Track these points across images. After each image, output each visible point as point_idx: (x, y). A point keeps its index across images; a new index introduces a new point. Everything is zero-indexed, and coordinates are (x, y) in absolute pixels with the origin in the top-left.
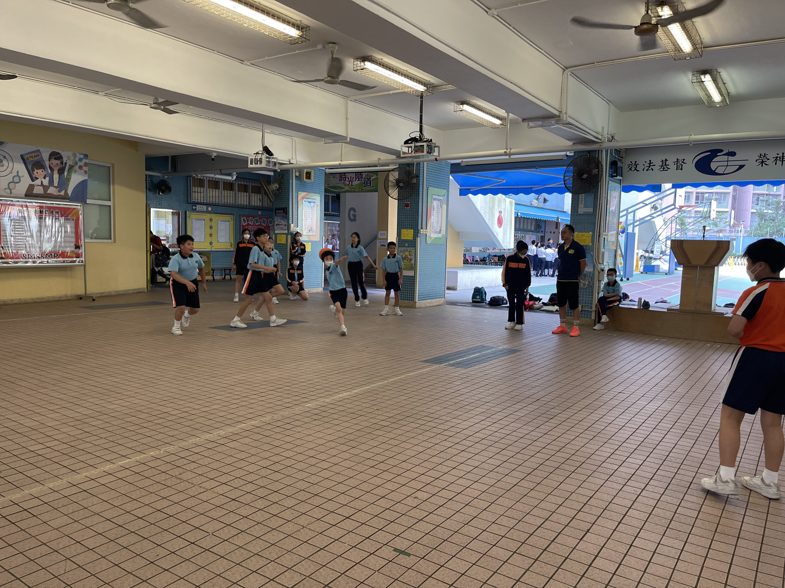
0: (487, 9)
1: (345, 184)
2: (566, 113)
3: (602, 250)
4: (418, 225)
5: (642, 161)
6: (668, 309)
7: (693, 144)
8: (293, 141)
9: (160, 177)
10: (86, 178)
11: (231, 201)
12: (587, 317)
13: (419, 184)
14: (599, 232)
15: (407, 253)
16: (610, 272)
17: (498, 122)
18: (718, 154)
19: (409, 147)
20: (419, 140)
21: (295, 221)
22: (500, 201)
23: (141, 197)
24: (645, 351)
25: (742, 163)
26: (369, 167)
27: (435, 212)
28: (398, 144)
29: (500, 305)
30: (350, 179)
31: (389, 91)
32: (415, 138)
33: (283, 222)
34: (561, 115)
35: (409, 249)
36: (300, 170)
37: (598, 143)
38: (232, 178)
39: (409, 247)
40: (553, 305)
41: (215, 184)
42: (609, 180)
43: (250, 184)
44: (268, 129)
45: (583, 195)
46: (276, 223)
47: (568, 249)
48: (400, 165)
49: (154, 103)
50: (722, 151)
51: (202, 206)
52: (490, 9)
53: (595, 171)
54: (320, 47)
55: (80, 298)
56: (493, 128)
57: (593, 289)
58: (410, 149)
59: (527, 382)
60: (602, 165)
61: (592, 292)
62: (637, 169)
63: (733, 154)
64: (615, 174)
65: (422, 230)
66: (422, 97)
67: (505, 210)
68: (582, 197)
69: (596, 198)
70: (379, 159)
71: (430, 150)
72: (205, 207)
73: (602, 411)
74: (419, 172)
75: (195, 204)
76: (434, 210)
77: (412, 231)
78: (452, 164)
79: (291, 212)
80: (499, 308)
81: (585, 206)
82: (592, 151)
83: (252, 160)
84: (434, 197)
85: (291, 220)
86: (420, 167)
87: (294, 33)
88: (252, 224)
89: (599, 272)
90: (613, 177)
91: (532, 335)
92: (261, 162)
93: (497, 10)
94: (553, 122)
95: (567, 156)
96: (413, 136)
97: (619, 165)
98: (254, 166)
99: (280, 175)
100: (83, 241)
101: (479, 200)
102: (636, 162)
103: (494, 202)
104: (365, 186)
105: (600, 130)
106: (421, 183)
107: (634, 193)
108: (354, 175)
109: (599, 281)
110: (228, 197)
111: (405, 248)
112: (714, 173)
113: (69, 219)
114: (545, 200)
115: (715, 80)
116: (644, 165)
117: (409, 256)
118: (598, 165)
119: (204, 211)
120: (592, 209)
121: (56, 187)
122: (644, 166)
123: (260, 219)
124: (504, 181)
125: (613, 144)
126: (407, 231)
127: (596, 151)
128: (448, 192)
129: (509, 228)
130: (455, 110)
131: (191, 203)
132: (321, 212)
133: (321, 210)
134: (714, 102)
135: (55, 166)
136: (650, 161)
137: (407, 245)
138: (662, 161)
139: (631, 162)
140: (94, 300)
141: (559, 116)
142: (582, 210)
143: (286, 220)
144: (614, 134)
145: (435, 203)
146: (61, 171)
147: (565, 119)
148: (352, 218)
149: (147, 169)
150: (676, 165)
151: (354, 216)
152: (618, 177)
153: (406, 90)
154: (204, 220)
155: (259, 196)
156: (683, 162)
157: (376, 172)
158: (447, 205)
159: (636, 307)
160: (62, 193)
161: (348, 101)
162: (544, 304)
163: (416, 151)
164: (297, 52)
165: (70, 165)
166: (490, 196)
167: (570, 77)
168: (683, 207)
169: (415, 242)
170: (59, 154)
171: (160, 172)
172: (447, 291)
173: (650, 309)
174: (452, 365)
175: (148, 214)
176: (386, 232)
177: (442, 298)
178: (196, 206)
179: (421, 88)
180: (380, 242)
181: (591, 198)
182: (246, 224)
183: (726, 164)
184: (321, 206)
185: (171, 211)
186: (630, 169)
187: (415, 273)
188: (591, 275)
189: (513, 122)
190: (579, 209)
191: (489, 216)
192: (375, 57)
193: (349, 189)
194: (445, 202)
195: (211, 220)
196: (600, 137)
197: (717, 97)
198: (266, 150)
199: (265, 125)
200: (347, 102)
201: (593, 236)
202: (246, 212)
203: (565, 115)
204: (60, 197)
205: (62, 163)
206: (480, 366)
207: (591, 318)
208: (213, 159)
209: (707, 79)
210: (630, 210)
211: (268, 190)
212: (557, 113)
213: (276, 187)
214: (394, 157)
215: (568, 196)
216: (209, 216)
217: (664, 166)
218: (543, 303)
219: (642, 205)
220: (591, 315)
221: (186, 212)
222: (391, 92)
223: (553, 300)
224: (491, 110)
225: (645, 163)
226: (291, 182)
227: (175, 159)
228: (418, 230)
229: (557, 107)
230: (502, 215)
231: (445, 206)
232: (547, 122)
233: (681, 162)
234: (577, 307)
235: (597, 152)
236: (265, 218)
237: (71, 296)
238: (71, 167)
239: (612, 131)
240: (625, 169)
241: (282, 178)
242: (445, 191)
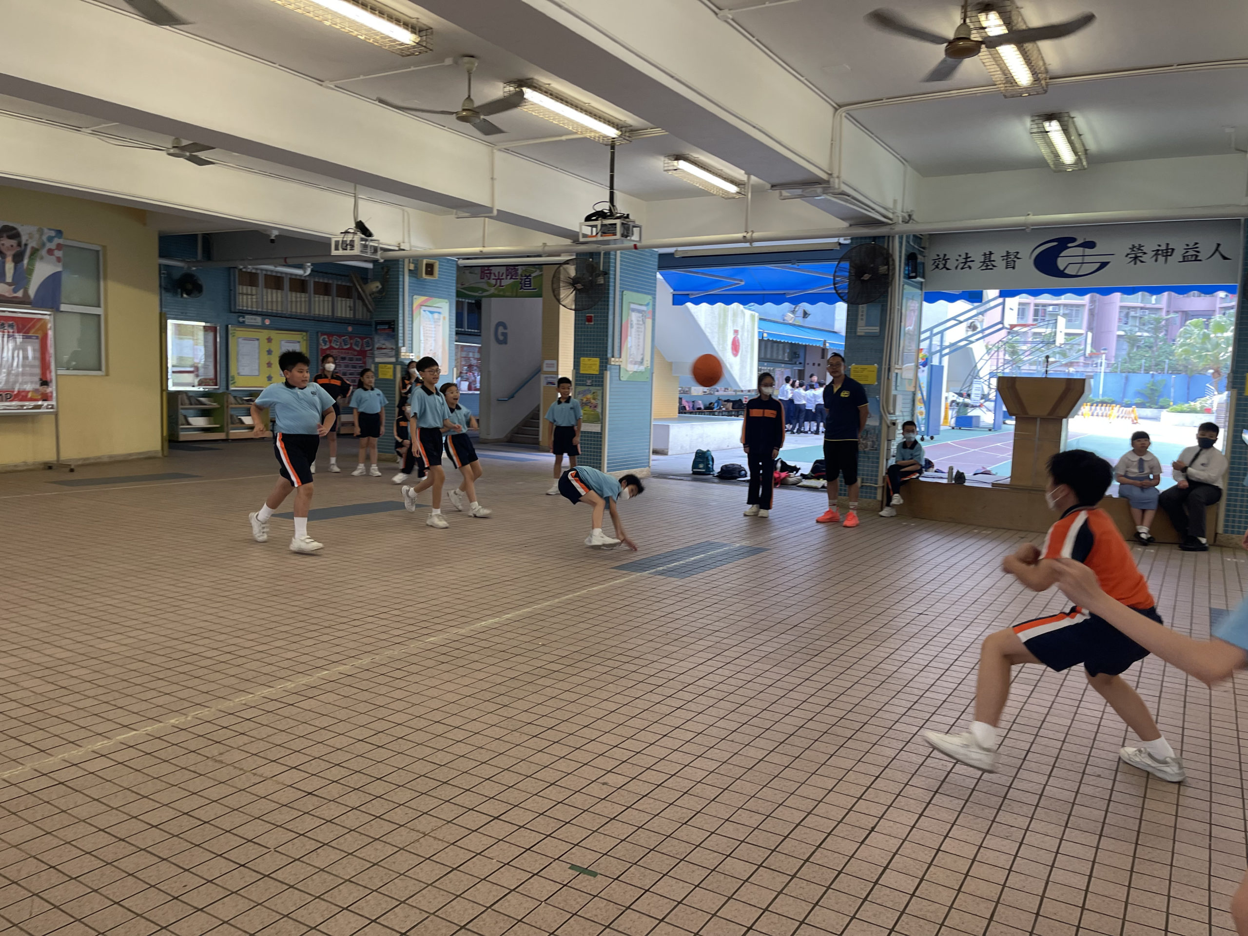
0: (717, 9)
1: (489, 284)
2: (838, 177)
3: (893, 392)
4: (606, 351)
5: (954, 253)
6: (993, 485)
7: (1033, 229)
8: (406, 214)
9: (182, 268)
10: (59, 269)
11: (302, 309)
12: (870, 498)
13: (609, 286)
14: (889, 365)
15: (589, 396)
16: (908, 427)
17: (732, 189)
18: (1069, 245)
19: (592, 226)
20: (609, 216)
21: (407, 342)
22: (735, 315)
23: (152, 301)
24: (960, 548)
25: (1104, 259)
26: (528, 257)
27: (634, 330)
28: (575, 222)
29: (736, 478)
30: (497, 274)
31: (561, 136)
32: (602, 211)
33: (388, 344)
34: (832, 180)
35: (591, 388)
36: (416, 260)
37: (887, 224)
38: (305, 272)
39: (592, 385)
40: (818, 478)
41: (275, 282)
42: (905, 283)
43: (334, 283)
44: (364, 194)
45: (865, 305)
46: (377, 346)
47: (840, 391)
48: (579, 254)
49: (174, 147)
50: (1073, 240)
51: (254, 317)
52: (720, 9)
53: (883, 269)
54: (449, 61)
55: (49, 467)
56: (726, 199)
57: (879, 454)
58: (594, 229)
59: (778, 599)
60: (893, 260)
61: (878, 458)
62: (947, 266)
63: (1091, 245)
64: (914, 274)
65: (613, 359)
66: (613, 147)
67: (743, 327)
68: (863, 308)
69: (884, 311)
70: (545, 244)
71: (626, 234)
72: (259, 320)
73: (893, 643)
74: (609, 266)
75: (243, 313)
76: (632, 327)
77: (596, 361)
78: (661, 256)
79: (401, 328)
80: (734, 483)
81: (868, 324)
82: (879, 237)
83: (337, 243)
84: (633, 306)
85: (401, 342)
86: (609, 258)
87: (407, 38)
88: (337, 347)
89: (888, 427)
90: (910, 278)
91: (786, 525)
92: (352, 246)
93: (732, 11)
94: (819, 190)
95: (840, 244)
96: (599, 208)
97: (919, 260)
98: (340, 252)
99: (383, 268)
100: (53, 374)
101: (702, 312)
102: (945, 255)
103: (726, 316)
104: (521, 288)
105: (890, 205)
106: (612, 284)
107: (942, 303)
108: (504, 269)
109: (889, 441)
110: (297, 303)
111: (586, 388)
112: (1061, 274)
113: (30, 337)
114: (805, 314)
115: (1065, 130)
116: (957, 260)
117: (593, 401)
118: (887, 259)
119: (258, 326)
120: (878, 328)
121: (9, 284)
122: (957, 262)
123: (351, 338)
124: (743, 283)
125: (911, 228)
126: (589, 360)
127: (884, 237)
128: (654, 298)
129: (749, 356)
130: (666, 169)
131: (235, 312)
132: (450, 328)
133: (450, 325)
134: (1063, 164)
135: (9, 250)
136: (967, 254)
137: (589, 382)
138: (985, 254)
139: (938, 255)
140: (72, 470)
141: (828, 182)
142: (862, 329)
143: (393, 340)
144: (912, 211)
145: (634, 317)
146: (18, 258)
147: (837, 186)
148: (501, 338)
149: (161, 255)
150: (1005, 261)
151: (505, 335)
152: (919, 279)
153: (588, 135)
154: (258, 340)
155: (349, 302)
156: (1016, 257)
157: (540, 266)
158: (654, 320)
159: (945, 481)
160: (20, 294)
161: (495, 151)
162: (804, 476)
163: (604, 233)
164: (412, 68)
165: (33, 248)
166: (719, 305)
167: (845, 121)
168: (1015, 326)
169: (603, 378)
170: (14, 229)
171: (182, 261)
172: (653, 457)
173: (966, 484)
174: (661, 573)
175: (163, 329)
176: (554, 362)
177: (645, 467)
178: (244, 318)
179: (612, 133)
180: (546, 378)
181: (876, 311)
182: (327, 347)
183: (1079, 260)
184: (450, 319)
185: (203, 324)
186: (937, 267)
187: (603, 428)
188: (877, 432)
189: (756, 190)
190: (859, 328)
191: (719, 338)
192: (538, 81)
193: (496, 292)
194: (650, 315)
195: (269, 340)
196: (891, 216)
197: (1067, 156)
198: (361, 227)
199: (358, 186)
200: (492, 153)
201: (879, 371)
202: (327, 327)
203: (837, 181)
204: (14, 300)
205: (19, 245)
206: (705, 574)
207: (875, 498)
208: (272, 241)
209: (1053, 127)
210: (935, 331)
211: (364, 291)
212: (824, 176)
213: (377, 287)
214: (568, 242)
215: (841, 309)
216: (265, 334)
217: (988, 262)
218: (802, 475)
219: (953, 322)
220: (876, 494)
221: (227, 327)
222: (564, 138)
223: (818, 470)
224: (721, 170)
225: (958, 258)
226: (401, 279)
227: (208, 238)
228: (607, 359)
229: (825, 167)
230: (739, 336)
231: (649, 322)
232: (810, 190)
233: (1012, 257)
234: (856, 480)
235: (886, 238)
236: (359, 337)
237: (34, 464)
238: (35, 251)
239: (909, 207)
240: (929, 266)
241: (387, 272)
242: (649, 298)
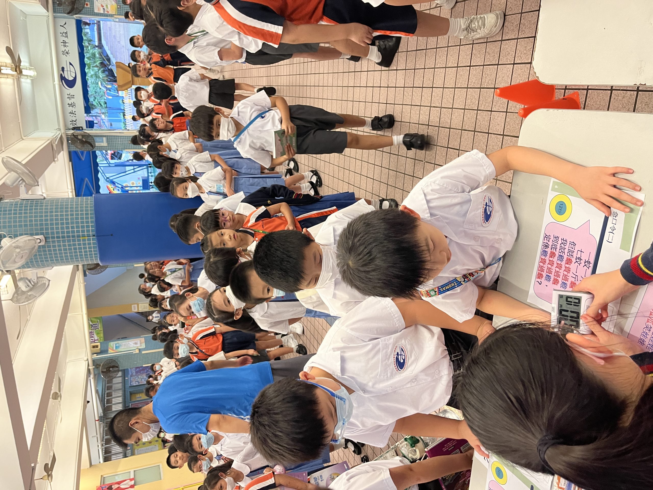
18: (64, 76)
25: (68, 64)
36: (92, 353)
50: (61, 75)
63: (63, 69)
81: (103, 142)
82: (67, 139)
150: (71, 99)
181: (97, 139)
183: (69, 72)
196: (58, 134)
217: (72, 105)
239: (54, 129)
